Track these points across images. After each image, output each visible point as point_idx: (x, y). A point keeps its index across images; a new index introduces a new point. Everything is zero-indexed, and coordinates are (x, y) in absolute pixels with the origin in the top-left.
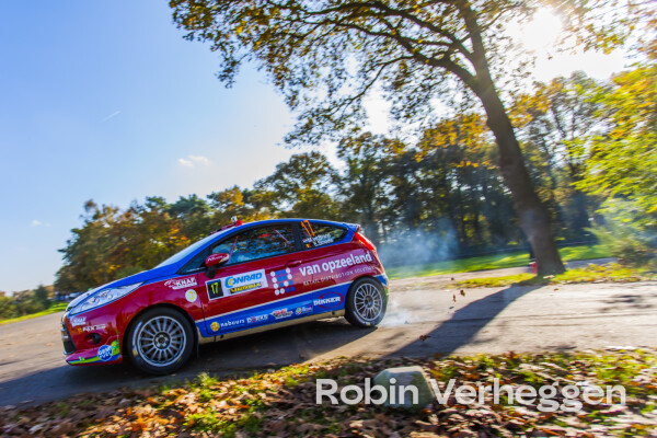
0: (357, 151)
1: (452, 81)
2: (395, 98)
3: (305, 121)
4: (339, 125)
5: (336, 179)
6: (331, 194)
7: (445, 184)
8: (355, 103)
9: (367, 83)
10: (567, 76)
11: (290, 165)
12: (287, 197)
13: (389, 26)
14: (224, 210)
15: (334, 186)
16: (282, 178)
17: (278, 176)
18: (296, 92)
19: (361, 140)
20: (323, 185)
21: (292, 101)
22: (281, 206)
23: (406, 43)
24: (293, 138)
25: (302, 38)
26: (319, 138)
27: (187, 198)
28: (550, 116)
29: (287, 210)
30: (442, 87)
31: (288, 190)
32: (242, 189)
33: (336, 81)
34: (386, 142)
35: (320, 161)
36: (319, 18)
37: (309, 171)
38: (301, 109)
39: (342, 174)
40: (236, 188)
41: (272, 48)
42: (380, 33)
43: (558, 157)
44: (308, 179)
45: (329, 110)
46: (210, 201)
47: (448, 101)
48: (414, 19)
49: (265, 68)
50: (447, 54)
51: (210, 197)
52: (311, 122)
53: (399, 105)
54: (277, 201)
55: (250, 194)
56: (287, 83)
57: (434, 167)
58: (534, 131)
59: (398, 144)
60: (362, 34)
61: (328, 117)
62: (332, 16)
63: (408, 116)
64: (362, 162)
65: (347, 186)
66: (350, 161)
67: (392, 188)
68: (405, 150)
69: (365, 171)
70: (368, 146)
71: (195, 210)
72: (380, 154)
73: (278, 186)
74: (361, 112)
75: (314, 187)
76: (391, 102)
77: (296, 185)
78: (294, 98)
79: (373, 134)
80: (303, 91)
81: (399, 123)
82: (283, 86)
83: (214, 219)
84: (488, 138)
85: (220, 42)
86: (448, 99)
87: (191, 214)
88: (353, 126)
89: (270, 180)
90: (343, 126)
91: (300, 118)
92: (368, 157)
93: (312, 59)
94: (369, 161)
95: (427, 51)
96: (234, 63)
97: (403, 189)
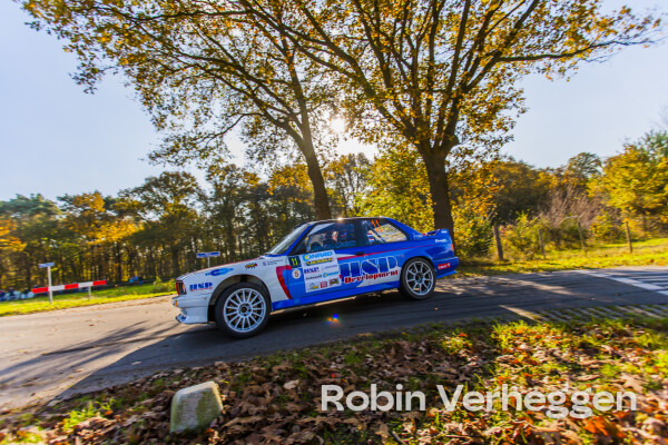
0: (223, 178)
1: (290, 141)
2: (251, 143)
3: (171, 144)
4: (204, 153)
5: (202, 197)
6: (199, 211)
7: (285, 211)
8: (218, 138)
9: (228, 125)
10: (356, 154)
11: (161, 179)
12: (155, 208)
13: (249, 87)
14: (78, 215)
15: (200, 204)
16: (151, 191)
17: (147, 187)
18: (165, 116)
19: (227, 170)
20: (191, 201)
21: (160, 123)
22: (147, 216)
23: (259, 103)
24: (158, 156)
25: (173, 71)
26: (184, 160)
27: (29, 197)
28: (347, 176)
29: (154, 220)
30: (284, 143)
31: (156, 202)
32: (105, 196)
33: (202, 117)
34: (246, 174)
35: (190, 180)
36: (191, 61)
37: (179, 188)
38: (167, 132)
39: (209, 195)
40: (97, 194)
41: (142, 70)
42: (241, 91)
43: (350, 202)
44: (177, 195)
45: (195, 139)
46: (63, 203)
47: (287, 154)
48: (265, 88)
49: (134, 86)
50: (287, 120)
51: (63, 199)
52: (177, 146)
53: (254, 148)
54: (143, 211)
55: (113, 201)
56: (155, 106)
57: (279, 198)
58: (338, 184)
59: (254, 177)
60: (227, 86)
61: (194, 145)
62: (202, 63)
63: (260, 159)
64: (226, 187)
65: (212, 204)
66: (216, 185)
67: (248, 211)
68: (259, 182)
69: (228, 194)
70: (232, 176)
71: (38, 211)
72: (240, 183)
73: (145, 198)
74: (223, 146)
75: (182, 202)
76: (247, 145)
77: (165, 199)
78: (162, 121)
79: (238, 166)
80: (170, 118)
81: (253, 162)
82: (151, 108)
83: (64, 223)
84: (309, 185)
85: (78, 44)
86: (289, 153)
87: (31, 215)
88: (216, 157)
89: (137, 190)
90: (207, 156)
91: (167, 140)
92: (231, 184)
93: (182, 93)
94: (232, 187)
95: (274, 114)
96: (94, 71)
97: (256, 212)
